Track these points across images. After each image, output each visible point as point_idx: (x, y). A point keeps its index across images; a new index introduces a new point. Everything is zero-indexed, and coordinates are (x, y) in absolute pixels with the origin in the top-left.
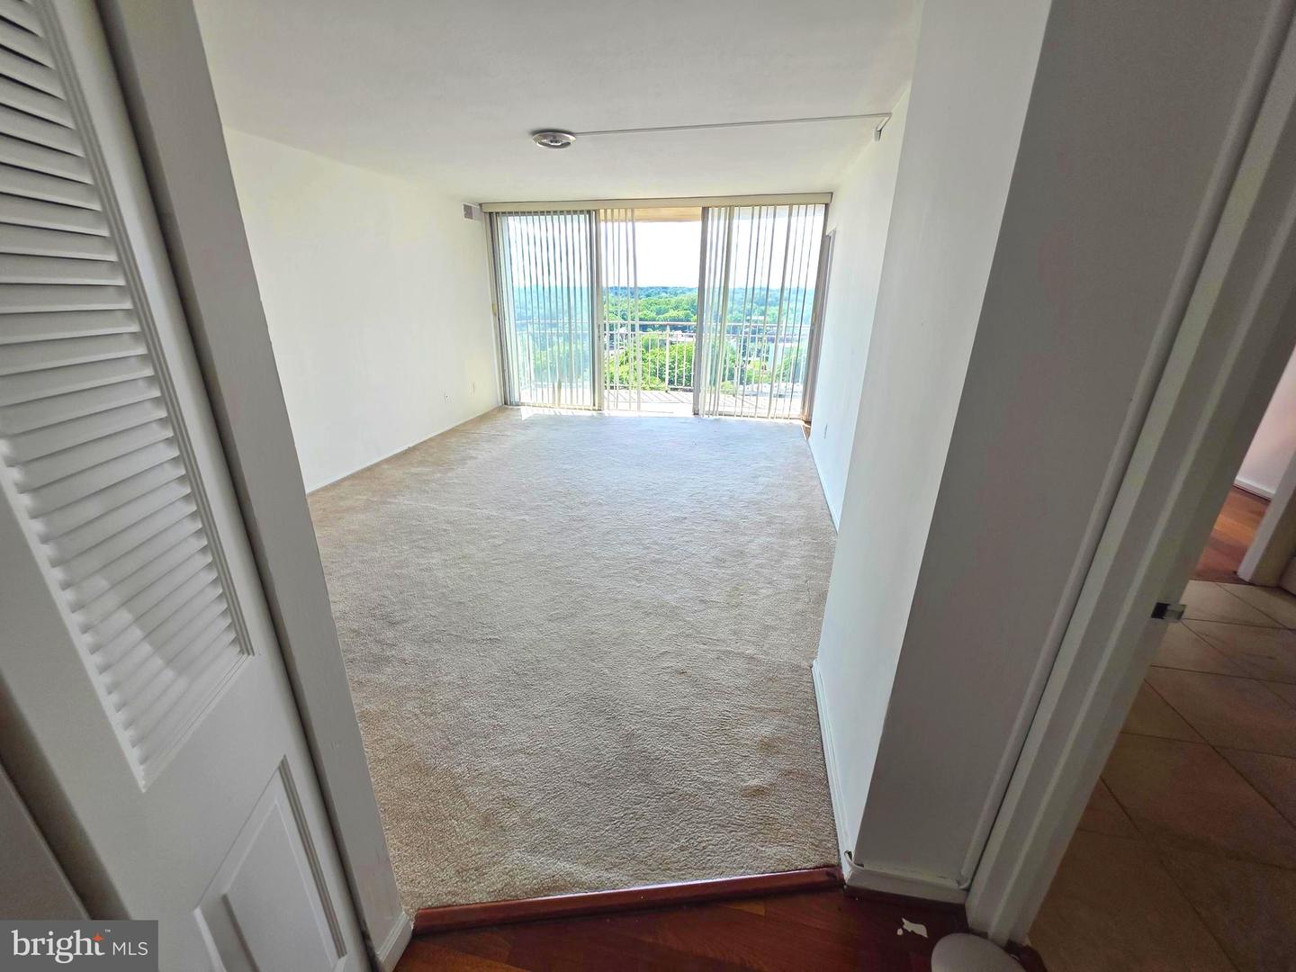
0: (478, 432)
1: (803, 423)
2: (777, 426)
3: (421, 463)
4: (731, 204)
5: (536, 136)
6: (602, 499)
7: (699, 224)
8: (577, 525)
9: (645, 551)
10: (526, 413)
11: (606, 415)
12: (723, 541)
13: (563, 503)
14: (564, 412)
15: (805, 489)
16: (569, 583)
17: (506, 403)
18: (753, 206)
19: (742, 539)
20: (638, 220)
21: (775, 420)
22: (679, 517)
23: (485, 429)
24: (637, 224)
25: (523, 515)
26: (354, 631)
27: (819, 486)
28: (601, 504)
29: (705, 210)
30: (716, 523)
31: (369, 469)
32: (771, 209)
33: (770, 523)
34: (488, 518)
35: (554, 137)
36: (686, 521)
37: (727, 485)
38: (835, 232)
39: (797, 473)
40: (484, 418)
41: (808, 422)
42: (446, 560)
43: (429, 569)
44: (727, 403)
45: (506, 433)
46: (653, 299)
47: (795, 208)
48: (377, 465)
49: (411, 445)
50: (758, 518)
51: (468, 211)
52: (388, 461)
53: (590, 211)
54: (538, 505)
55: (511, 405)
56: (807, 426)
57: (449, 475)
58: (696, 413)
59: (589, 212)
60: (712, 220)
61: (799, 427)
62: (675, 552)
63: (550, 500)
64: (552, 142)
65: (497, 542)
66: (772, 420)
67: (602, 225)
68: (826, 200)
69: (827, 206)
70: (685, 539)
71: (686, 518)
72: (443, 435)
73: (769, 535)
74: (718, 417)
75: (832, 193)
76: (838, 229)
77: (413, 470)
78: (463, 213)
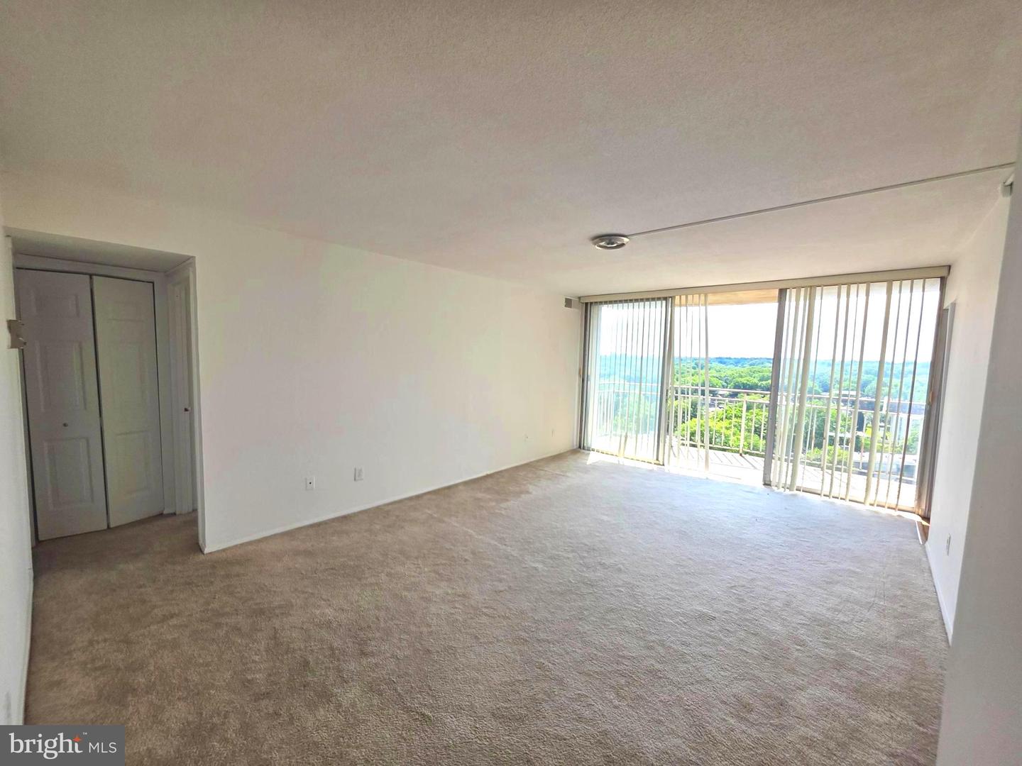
0: (546, 469)
1: (919, 519)
2: (877, 515)
3: (488, 490)
4: (812, 285)
5: (596, 240)
6: (623, 564)
7: (776, 305)
8: (585, 590)
9: (645, 652)
10: (592, 458)
11: (666, 471)
12: (756, 672)
13: (582, 558)
14: (628, 463)
15: (911, 621)
16: (541, 667)
17: (580, 447)
18: (839, 285)
19: (788, 679)
20: (711, 304)
21: (875, 508)
22: (704, 614)
23: (552, 468)
24: (709, 308)
25: (538, 561)
26: (332, 649)
27: (938, 624)
28: (620, 570)
29: (782, 292)
30: (754, 639)
31: (449, 488)
32: (863, 287)
33: (839, 665)
34: (507, 558)
35: (610, 240)
36: (713, 623)
37: (784, 585)
38: (954, 305)
39: (899, 592)
40: (558, 457)
41: (927, 519)
42: (448, 594)
43: (428, 600)
44: (809, 477)
45: (568, 474)
46: (757, 368)
47: (896, 285)
48: (456, 485)
49: (489, 473)
50: (822, 651)
51: (568, 303)
52: (466, 483)
53: (666, 297)
54: (558, 555)
55: (584, 449)
56: (925, 523)
57: (502, 505)
58: (767, 484)
59: (665, 299)
60: (790, 301)
61: (912, 523)
62: (682, 667)
63: (573, 551)
64: (608, 244)
65: (501, 587)
66: (871, 508)
67: (677, 309)
68: (943, 274)
69: (943, 281)
70: (704, 649)
71: (714, 618)
72: (517, 468)
73: (834, 686)
74: (795, 492)
75: (949, 267)
76: (958, 302)
77: (480, 495)
78: (565, 304)
